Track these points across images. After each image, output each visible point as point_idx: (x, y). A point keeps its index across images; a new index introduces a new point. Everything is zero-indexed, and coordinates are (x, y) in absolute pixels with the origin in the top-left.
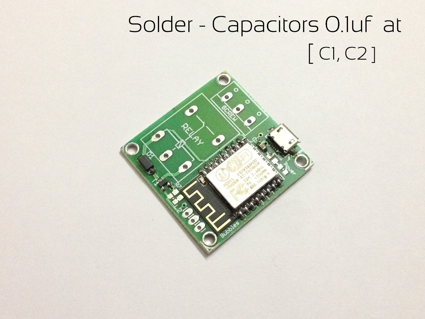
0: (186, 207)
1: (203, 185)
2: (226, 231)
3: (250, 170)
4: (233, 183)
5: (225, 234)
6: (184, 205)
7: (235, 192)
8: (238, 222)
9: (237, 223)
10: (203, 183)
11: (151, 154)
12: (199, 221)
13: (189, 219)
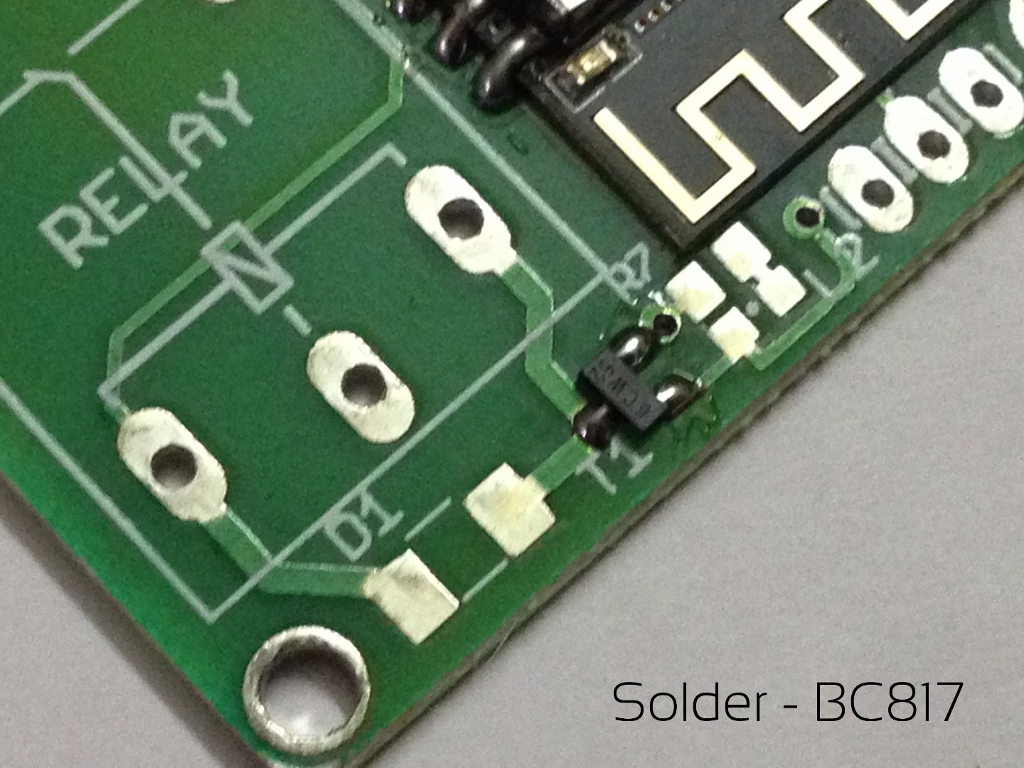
0: (822, 203)
6: (807, 217)
11: (354, 520)
12: (934, 95)
13: (921, 175)
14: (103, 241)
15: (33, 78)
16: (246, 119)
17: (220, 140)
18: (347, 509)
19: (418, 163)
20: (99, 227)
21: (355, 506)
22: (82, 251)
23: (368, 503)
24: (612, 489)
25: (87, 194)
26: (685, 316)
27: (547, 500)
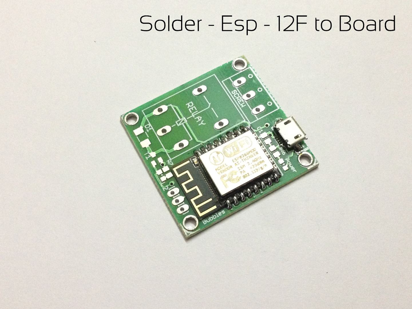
0: (173, 186)
1: (195, 166)
2: (210, 218)
3: (247, 159)
4: (226, 169)
5: (208, 221)
6: (172, 184)
7: (226, 178)
8: (224, 210)
9: (223, 212)
10: (196, 164)
11: (149, 127)
12: (184, 203)
13: (174, 199)
14: (188, 107)
15: (210, 104)
16: (199, 125)
17: (197, 122)
18: (150, 126)
19: (189, 142)
20: (190, 107)
21: (151, 127)
22: (188, 105)
23: (150, 129)
24: (145, 155)
25: (194, 107)
26: (163, 167)
27: (145, 147)
